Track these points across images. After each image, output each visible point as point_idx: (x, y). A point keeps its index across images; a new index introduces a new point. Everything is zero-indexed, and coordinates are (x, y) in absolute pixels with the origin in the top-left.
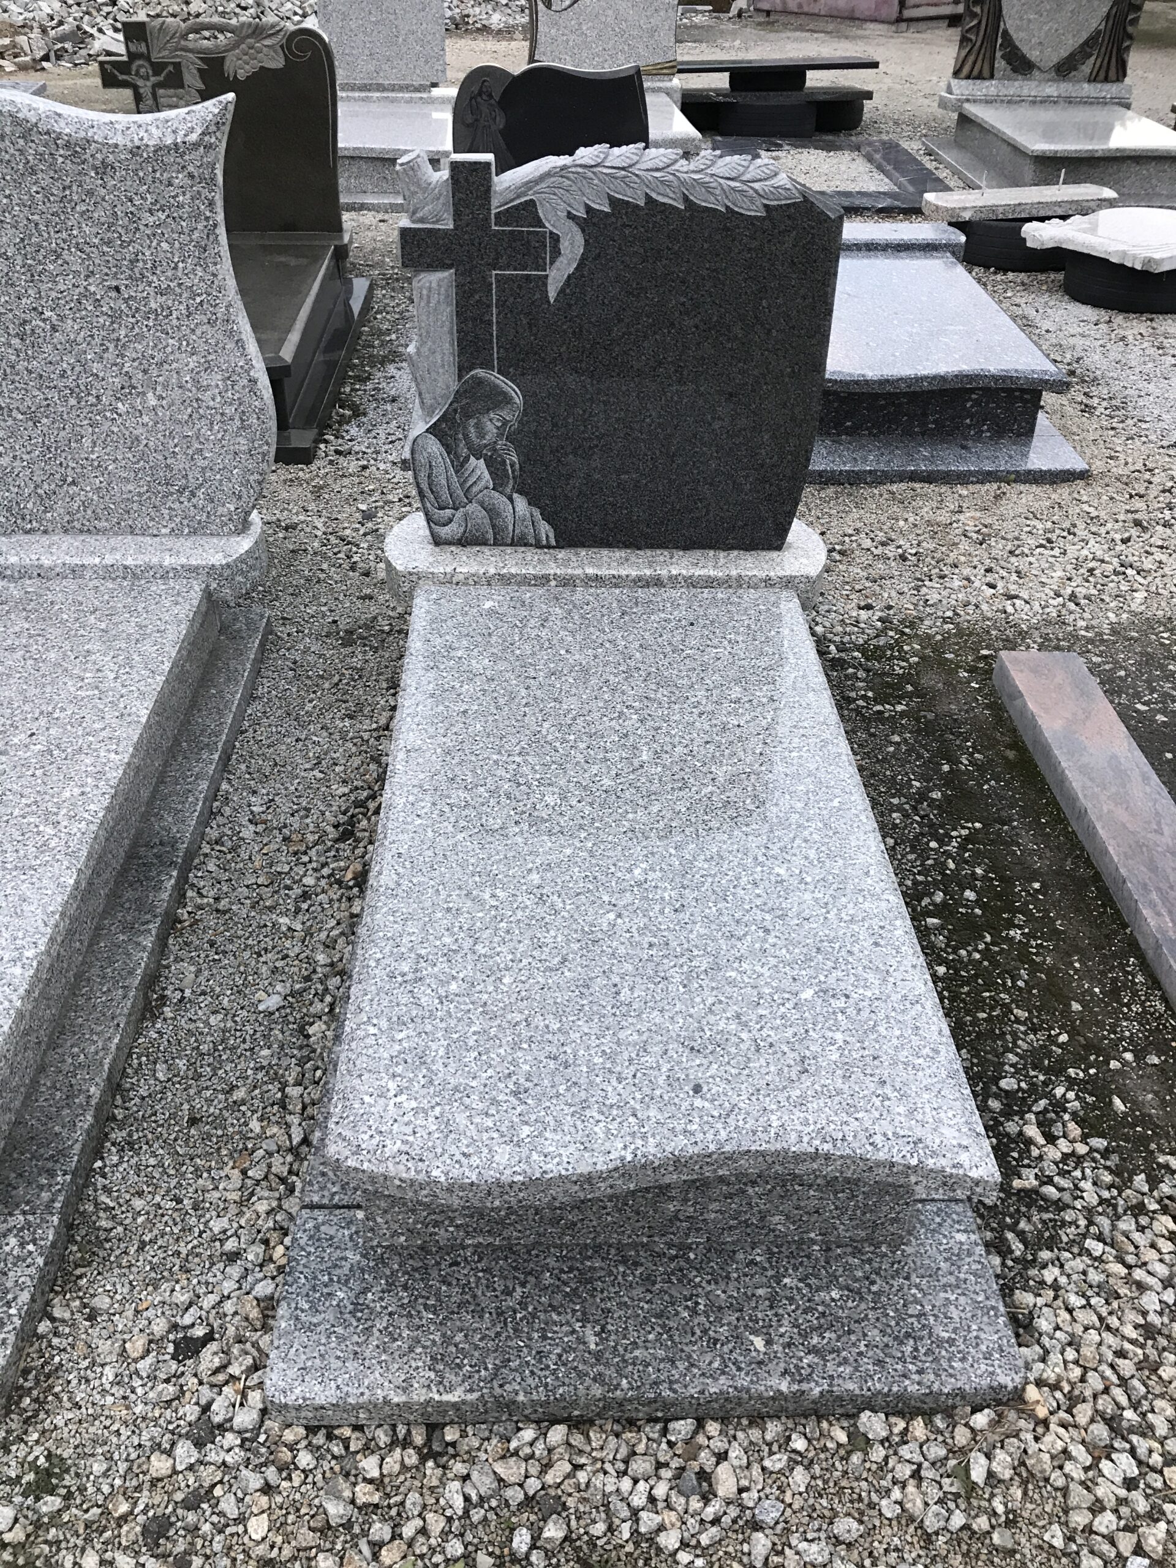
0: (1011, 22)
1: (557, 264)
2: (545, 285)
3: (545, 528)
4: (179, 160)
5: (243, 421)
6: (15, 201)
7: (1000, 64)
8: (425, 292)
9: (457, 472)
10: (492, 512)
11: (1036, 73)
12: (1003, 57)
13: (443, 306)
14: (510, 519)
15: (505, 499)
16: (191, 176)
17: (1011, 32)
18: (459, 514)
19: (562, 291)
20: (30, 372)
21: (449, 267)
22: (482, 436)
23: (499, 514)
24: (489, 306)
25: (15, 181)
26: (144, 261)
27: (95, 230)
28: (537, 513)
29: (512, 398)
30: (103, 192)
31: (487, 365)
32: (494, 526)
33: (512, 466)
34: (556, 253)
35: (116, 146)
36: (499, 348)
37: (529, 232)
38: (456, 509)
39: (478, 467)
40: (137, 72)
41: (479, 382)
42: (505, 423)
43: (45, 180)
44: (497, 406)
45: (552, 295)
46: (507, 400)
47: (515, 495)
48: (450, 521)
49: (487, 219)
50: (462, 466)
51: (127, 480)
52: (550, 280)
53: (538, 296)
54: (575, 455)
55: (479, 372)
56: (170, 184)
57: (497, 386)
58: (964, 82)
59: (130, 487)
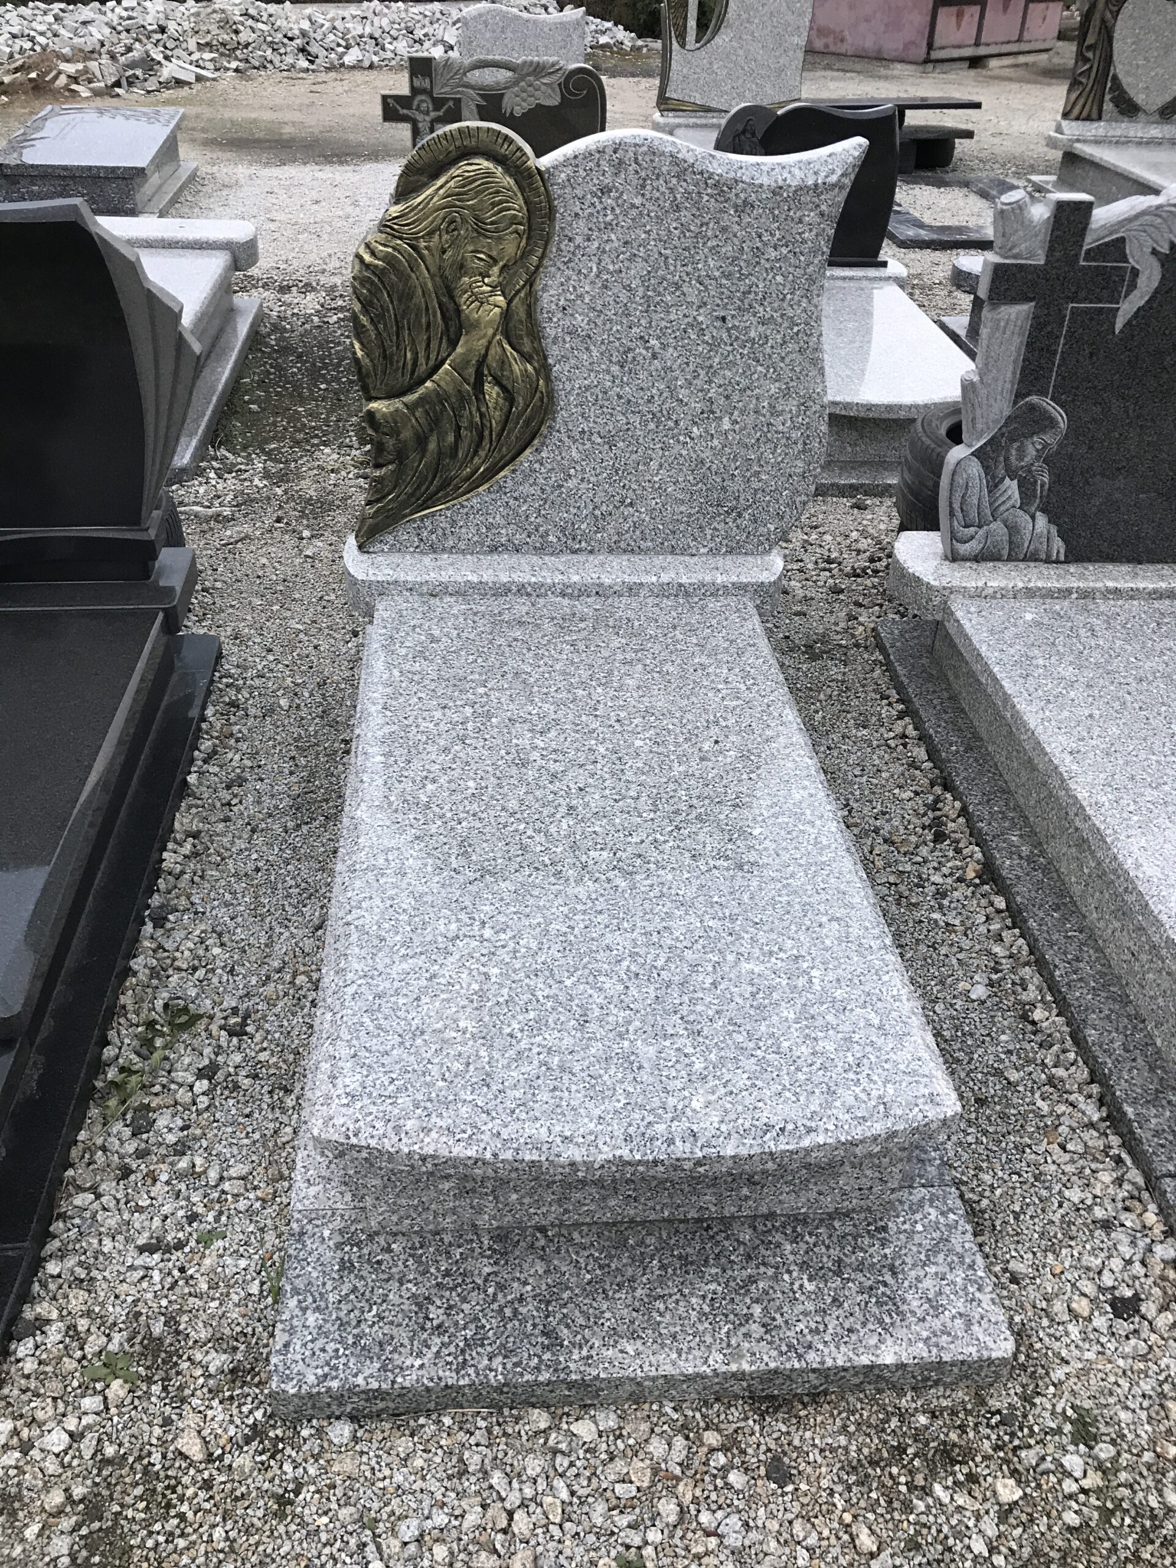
0: (1120, 68)
1: (1131, 296)
2: (1115, 317)
3: (1058, 545)
4: (816, 200)
5: (805, 444)
6: (653, 235)
7: (1108, 106)
8: (1002, 324)
9: (990, 492)
10: (1013, 530)
11: (1141, 115)
12: (1111, 100)
13: (1016, 337)
14: (1028, 536)
15: (1028, 517)
16: (822, 214)
17: (1120, 76)
18: (981, 532)
19: (1128, 324)
20: (620, 397)
21: (1031, 300)
22: (1021, 458)
23: (1018, 532)
24: (1058, 337)
25: (657, 217)
26: (756, 294)
27: (718, 264)
28: (1054, 530)
29: (1058, 423)
30: (736, 228)
31: (1043, 393)
32: (1011, 542)
33: (1042, 486)
34: (1133, 286)
35: (761, 186)
36: (1058, 375)
37: (1112, 268)
38: (980, 527)
39: (1011, 487)
40: (419, 106)
41: (1032, 408)
42: (1045, 445)
43: (685, 216)
44: (1043, 430)
45: (1119, 326)
46: (1052, 423)
47: (1038, 514)
48: (972, 538)
49: (1077, 256)
50: (996, 486)
51: (683, 502)
52: (1120, 313)
53: (1105, 327)
54: (1103, 475)
55: (1034, 399)
56: (800, 221)
57: (1046, 411)
58: (1074, 123)
59: (683, 508)
